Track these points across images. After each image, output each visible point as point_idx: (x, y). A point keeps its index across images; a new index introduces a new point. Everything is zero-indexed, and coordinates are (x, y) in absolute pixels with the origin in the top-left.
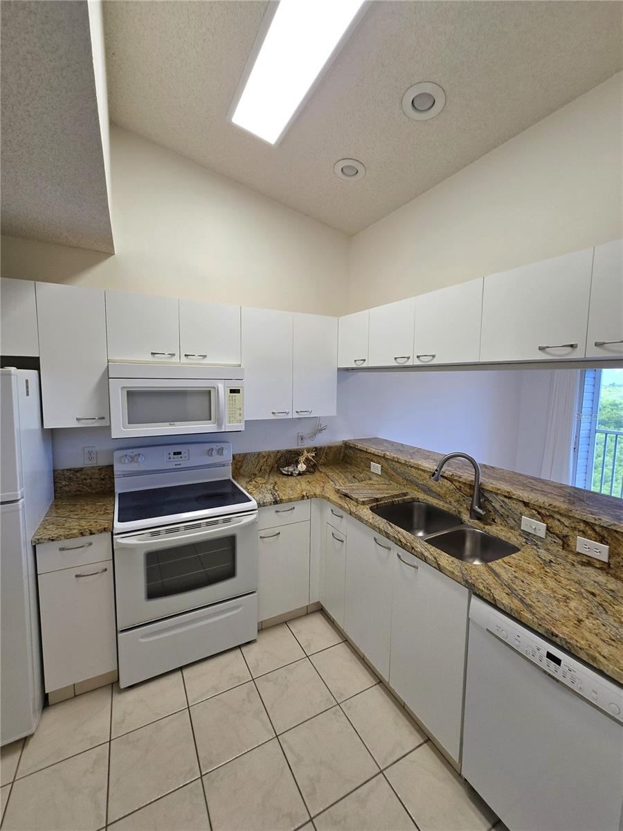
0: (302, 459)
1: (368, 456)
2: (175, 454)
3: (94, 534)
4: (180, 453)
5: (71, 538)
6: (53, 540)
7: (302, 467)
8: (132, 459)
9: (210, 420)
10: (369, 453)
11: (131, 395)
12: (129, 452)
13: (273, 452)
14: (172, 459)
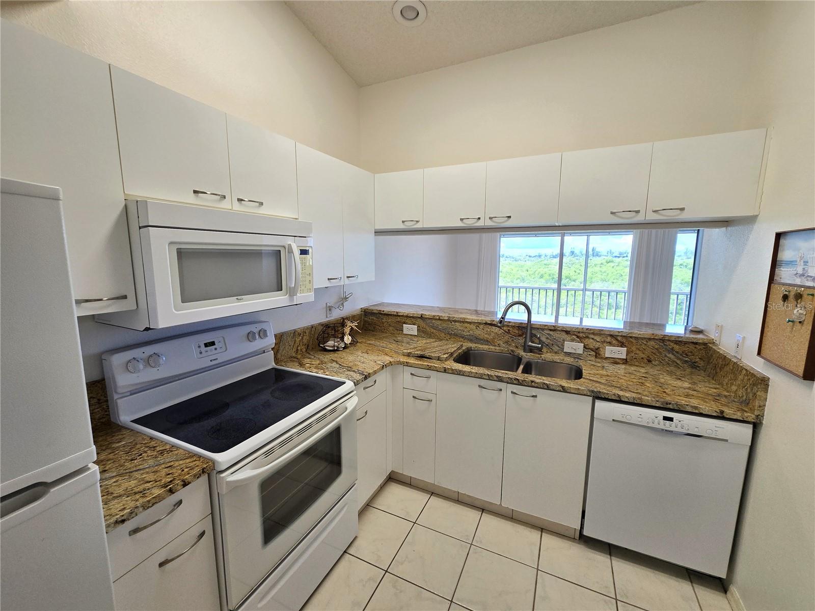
0: (347, 330)
1: (399, 319)
2: (206, 345)
3: (189, 483)
4: (213, 344)
5: (153, 505)
6: (123, 521)
7: (348, 339)
8: (149, 361)
9: (282, 290)
10: (399, 316)
11: (183, 255)
12: (137, 353)
13: (308, 328)
14: (204, 354)
